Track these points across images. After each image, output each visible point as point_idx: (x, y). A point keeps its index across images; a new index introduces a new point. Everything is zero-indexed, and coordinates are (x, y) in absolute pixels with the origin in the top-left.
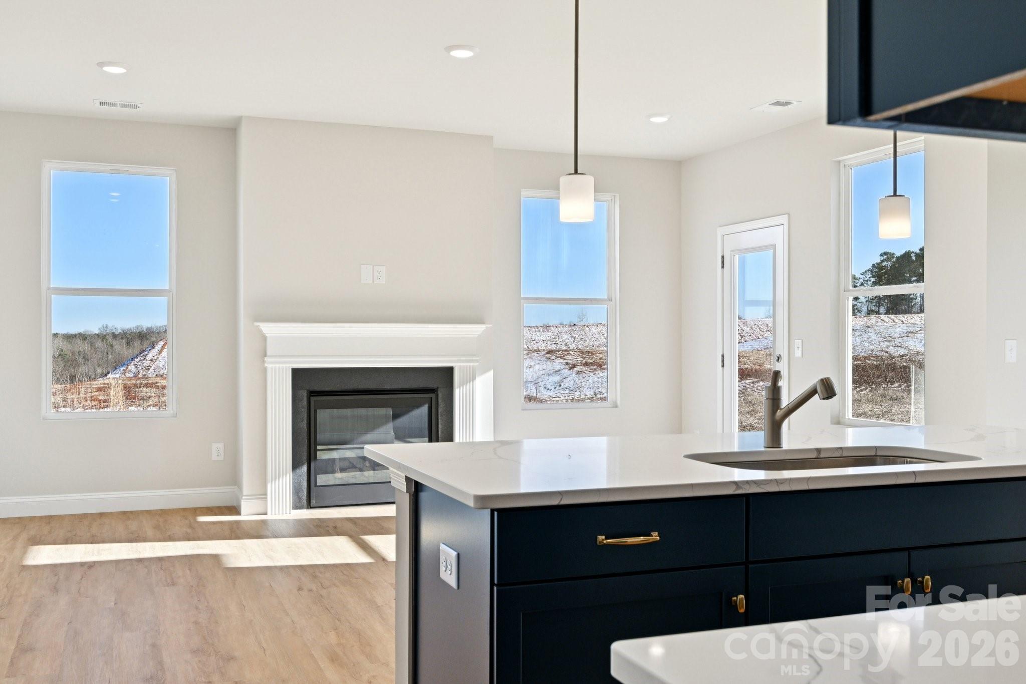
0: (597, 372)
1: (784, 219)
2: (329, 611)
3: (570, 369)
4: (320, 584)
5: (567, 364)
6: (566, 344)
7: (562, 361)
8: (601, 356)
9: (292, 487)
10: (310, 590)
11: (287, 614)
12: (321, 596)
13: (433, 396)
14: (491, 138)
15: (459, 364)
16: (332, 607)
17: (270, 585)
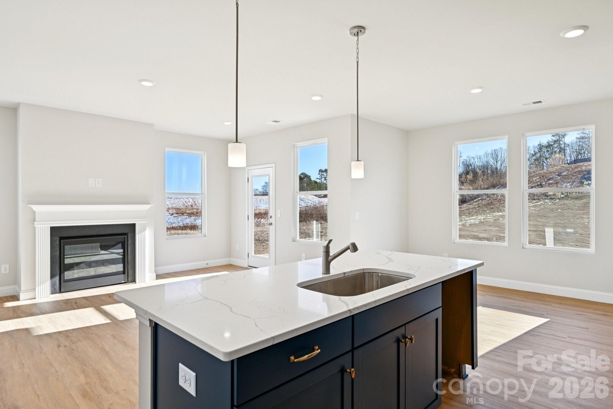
0: (182, 216)
1: (273, 165)
2: (78, 359)
3: (171, 215)
4: (71, 341)
5: (170, 213)
6: (168, 205)
7: (168, 212)
8: (183, 210)
9: (51, 284)
10: (65, 346)
11: (52, 366)
12: (72, 349)
13: (126, 237)
14: (153, 125)
15: (138, 222)
16: (79, 356)
17: (40, 346)
